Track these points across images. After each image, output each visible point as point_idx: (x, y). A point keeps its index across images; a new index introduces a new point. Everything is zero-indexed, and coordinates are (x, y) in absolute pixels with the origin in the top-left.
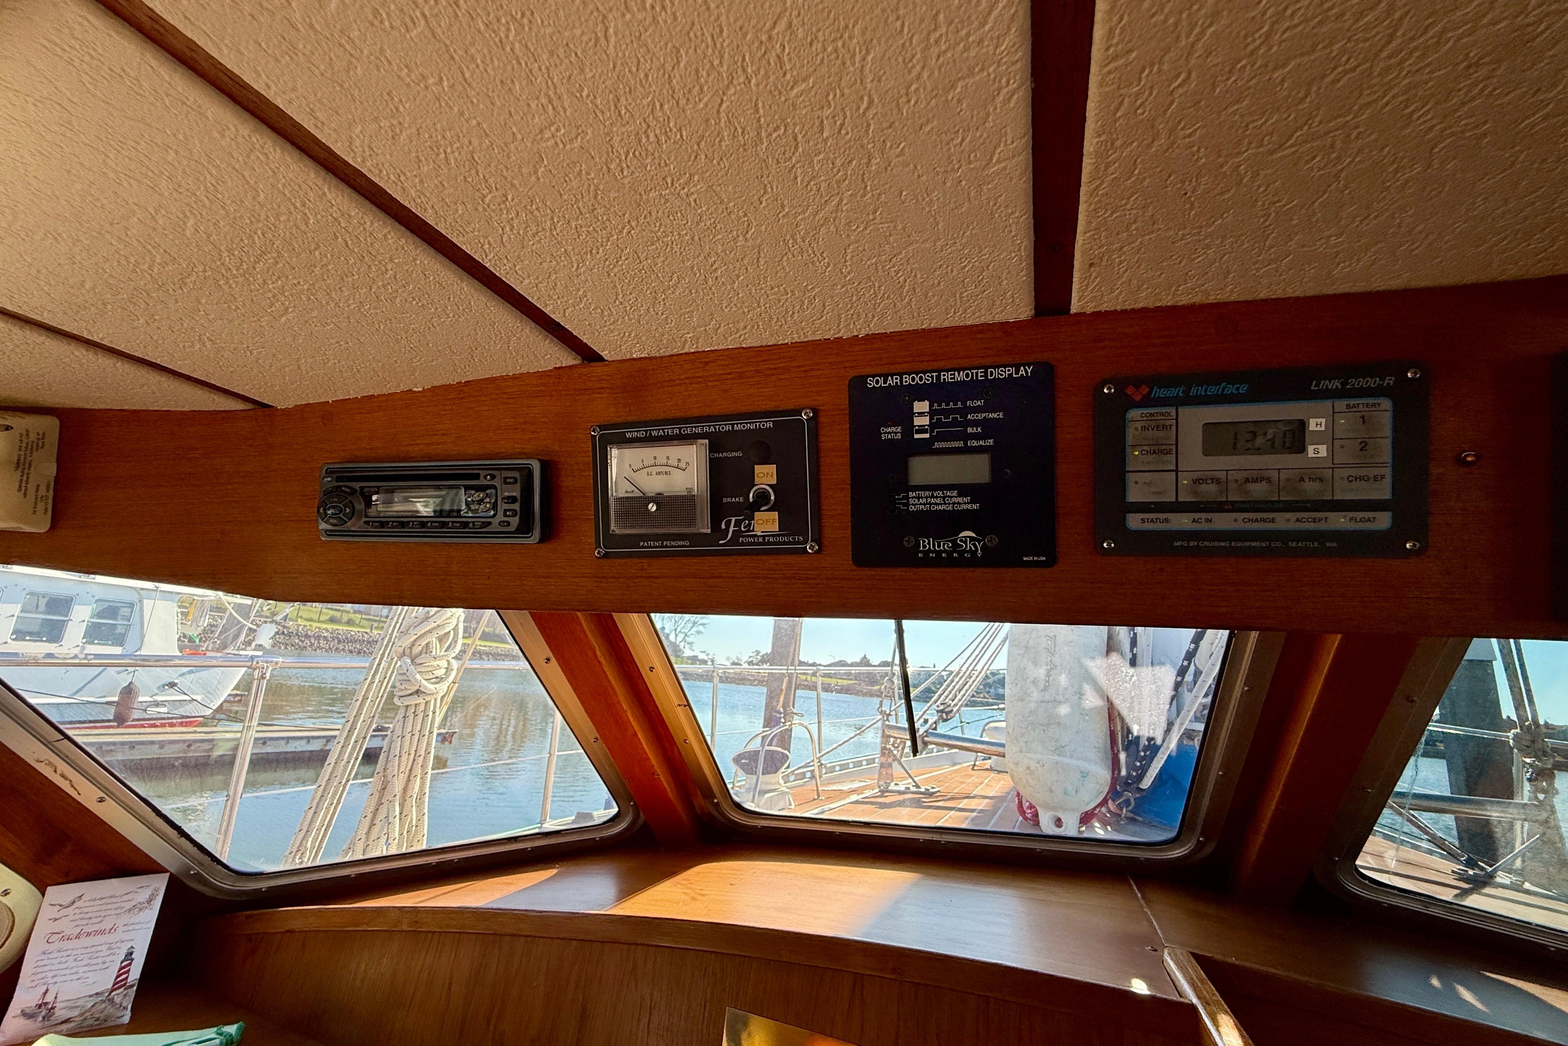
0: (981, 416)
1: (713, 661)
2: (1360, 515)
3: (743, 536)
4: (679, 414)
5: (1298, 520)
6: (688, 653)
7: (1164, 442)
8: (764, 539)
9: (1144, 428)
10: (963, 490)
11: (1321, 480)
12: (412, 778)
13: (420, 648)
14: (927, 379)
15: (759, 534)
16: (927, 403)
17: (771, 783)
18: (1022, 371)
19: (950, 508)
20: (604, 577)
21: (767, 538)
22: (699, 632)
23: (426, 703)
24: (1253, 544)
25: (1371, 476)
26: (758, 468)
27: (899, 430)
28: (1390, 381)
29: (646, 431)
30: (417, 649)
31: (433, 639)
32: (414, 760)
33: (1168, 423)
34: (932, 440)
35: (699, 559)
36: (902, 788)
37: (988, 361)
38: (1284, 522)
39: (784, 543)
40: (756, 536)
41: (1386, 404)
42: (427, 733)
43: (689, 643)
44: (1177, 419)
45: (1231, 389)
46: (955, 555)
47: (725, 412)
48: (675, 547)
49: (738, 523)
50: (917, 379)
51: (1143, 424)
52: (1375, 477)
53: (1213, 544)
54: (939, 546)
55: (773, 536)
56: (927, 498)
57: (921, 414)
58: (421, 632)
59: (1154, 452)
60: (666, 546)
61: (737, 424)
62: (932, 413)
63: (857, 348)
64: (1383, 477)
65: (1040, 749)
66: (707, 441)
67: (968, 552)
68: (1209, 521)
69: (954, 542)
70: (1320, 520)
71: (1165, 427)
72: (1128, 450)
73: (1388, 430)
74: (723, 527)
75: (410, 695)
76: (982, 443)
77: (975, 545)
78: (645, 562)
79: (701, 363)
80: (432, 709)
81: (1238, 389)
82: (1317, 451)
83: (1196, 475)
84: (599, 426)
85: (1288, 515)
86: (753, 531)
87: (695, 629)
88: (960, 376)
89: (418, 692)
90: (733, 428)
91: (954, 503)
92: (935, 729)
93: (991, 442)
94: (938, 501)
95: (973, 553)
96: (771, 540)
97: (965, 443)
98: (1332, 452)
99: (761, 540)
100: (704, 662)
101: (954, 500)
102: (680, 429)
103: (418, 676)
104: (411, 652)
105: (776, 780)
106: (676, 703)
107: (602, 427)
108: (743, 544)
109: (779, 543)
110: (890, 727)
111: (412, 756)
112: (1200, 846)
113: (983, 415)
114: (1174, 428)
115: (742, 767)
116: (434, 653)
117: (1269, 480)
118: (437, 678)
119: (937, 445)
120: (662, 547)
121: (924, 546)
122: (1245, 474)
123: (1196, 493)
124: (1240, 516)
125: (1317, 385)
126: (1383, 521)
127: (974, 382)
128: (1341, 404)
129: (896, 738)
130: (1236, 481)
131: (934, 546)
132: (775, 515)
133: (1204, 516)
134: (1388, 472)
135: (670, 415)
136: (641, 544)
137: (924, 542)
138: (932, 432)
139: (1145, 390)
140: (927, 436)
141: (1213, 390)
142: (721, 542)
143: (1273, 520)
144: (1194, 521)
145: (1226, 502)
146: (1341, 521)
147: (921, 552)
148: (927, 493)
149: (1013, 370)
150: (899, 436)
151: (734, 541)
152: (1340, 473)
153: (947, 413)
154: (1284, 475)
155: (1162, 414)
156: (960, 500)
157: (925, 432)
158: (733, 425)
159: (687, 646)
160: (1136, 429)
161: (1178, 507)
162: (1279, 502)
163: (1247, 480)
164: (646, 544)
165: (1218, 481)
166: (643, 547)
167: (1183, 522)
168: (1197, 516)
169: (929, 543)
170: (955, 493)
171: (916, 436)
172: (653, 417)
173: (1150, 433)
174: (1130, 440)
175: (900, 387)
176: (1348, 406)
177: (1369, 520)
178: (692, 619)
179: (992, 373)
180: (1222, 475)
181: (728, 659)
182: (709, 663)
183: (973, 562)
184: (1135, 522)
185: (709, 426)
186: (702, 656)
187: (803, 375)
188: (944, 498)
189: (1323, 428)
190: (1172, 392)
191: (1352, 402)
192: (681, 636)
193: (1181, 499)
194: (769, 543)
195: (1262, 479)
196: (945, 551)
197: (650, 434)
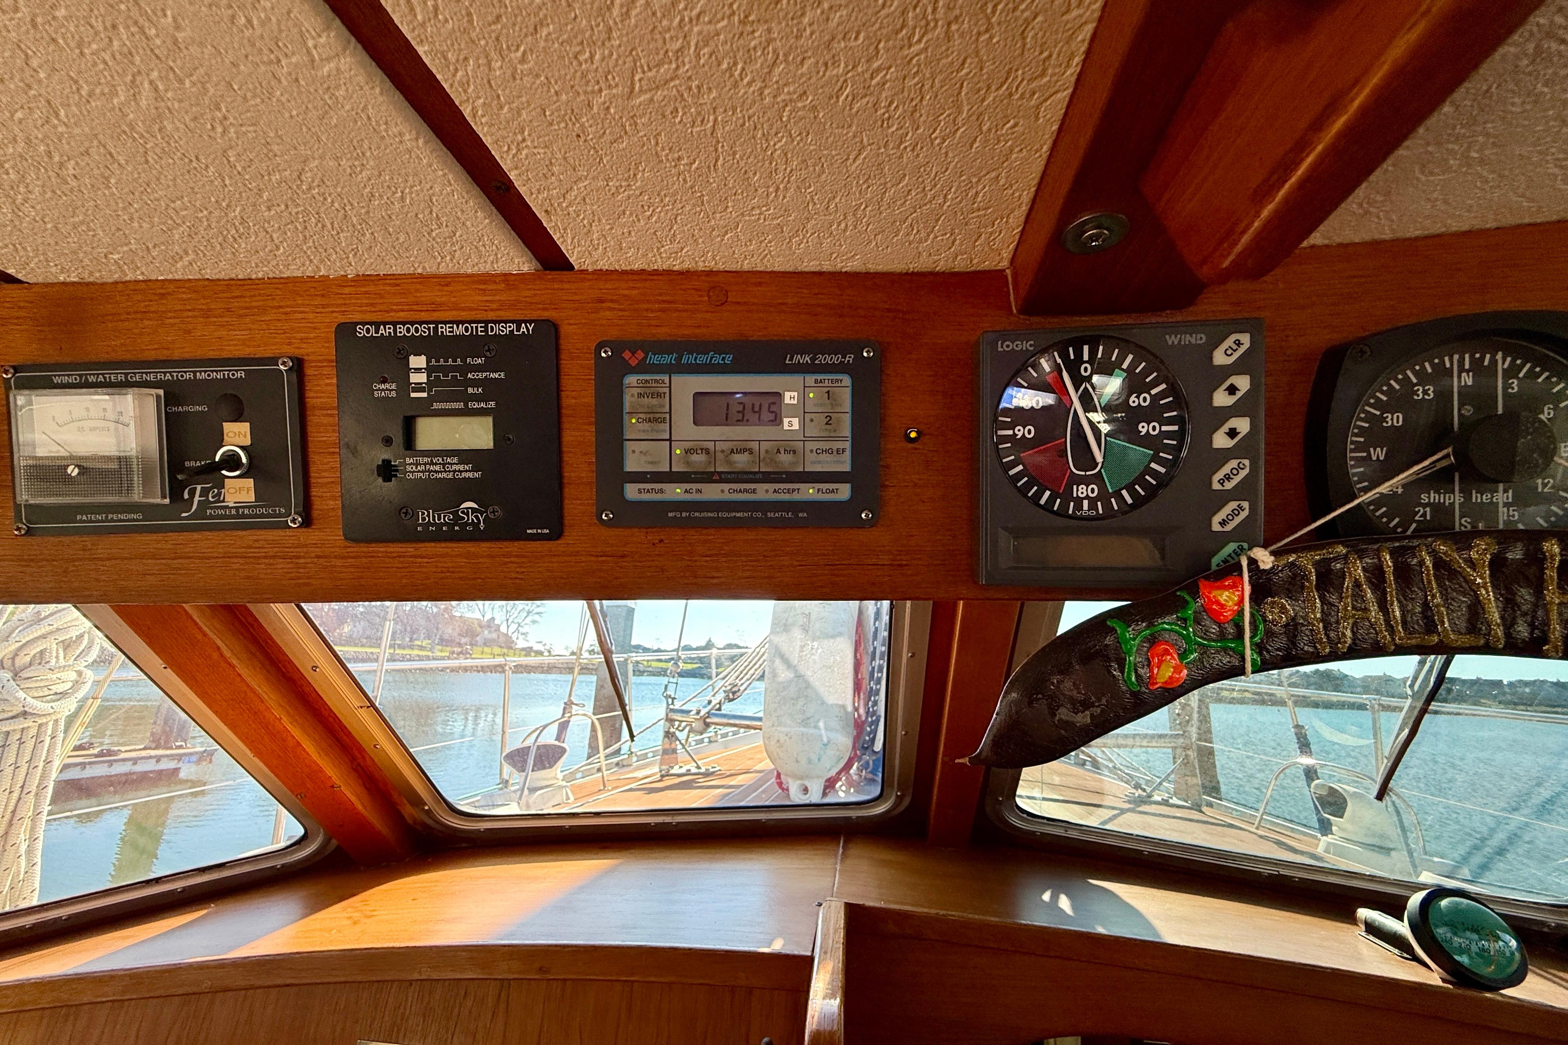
0: (481, 375)
1: (549, 652)
2: (824, 486)
3: (212, 508)
4: (128, 357)
5: (775, 491)
6: (521, 644)
7: (659, 410)
8: (237, 511)
9: (640, 395)
10: (465, 456)
11: (794, 452)
12: (15, 821)
13: (28, 659)
14: (424, 331)
15: (231, 505)
16: (423, 358)
17: (547, 779)
18: (523, 329)
19: (450, 476)
20: (32, 560)
21: (241, 511)
22: (534, 622)
23: (40, 725)
24: (738, 515)
25: (835, 449)
26: (228, 427)
27: (394, 386)
28: (850, 358)
29: (81, 376)
30: (21, 661)
31: (51, 644)
32: (20, 799)
33: (661, 390)
34: (430, 400)
35: (160, 536)
36: (683, 771)
37: (491, 315)
38: (764, 492)
39: (262, 516)
40: (227, 507)
41: (847, 380)
42: (41, 764)
43: (523, 634)
44: (670, 387)
45: (718, 359)
46: (457, 528)
47: (187, 356)
48: (124, 521)
49: (205, 492)
50: (412, 330)
51: (639, 390)
52: (838, 450)
53: (703, 515)
54: (439, 519)
55: (249, 507)
56: (425, 464)
57: (418, 370)
58: (28, 639)
59: (650, 421)
60: (112, 520)
61: (200, 372)
62: (429, 370)
63: (347, 290)
64: (844, 450)
65: (789, 722)
66: (161, 392)
67: (469, 524)
68: (699, 491)
69: (455, 514)
70: (794, 490)
71: (659, 395)
72: (626, 417)
73: (847, 406)
74: (186, 496)
75: (13, 718)
76: (482, 405)
77: (477, 517)
78: (88, 541)
79: (154, 294)
80: (49, 732)
81: (723, 359)
82: (791, 424)
83: (689, 445)
84: (14, 367)
85: (766, 486)
86: (223, 501)
87: (530, 618)
88: (460, 330)
89: (25, 714)
90: (195, 376)
91: (455, 471)
92: (719, 709)
93: (492, 404)
94: (437, 468)
95: (476, 525)
96: (246, 512)
97: (466, 405)
98: (803, 424)
99: (233, 512)
100: (539, 653)
101: (454, 467)
102: (126, 374)
103: (21, 694)
104: (13, 664)
105: (553, 775)
106: (357, 704)
107: (16, 369)
108: (211, 517)
109: (256, 516)
110: (672, 710)
111: (15, 795)
112: (899, 799)
113: (484, 374)
114: (667, 395)
115: (514, 765)
116: (53, 662)
117: (750, 451)
118: (56, 694)
119: (436, 406)
120: (107, 521)
121: (424, 519)
122: (729, 445)
123: (688, 463)
124: (726, 486)
125: (791, 360)
126: (844, 492)
127: (474, 337)
128: (810, 379)
129: (681, 721)
130: (723, 451)
131: (434, 517)
132: (250, 482)
133: (694, 486)
134: (848, 445)
135: (113, 357)
136: (79, 517)
137: (423, 514)
138: (430, 390)
139: (640, 355)
140: (425, 395)
141: (702, 359)
142: (184, 515)
143: (754, 491)
144: (686, 491)
145: (713, 473)
146: (810, 492)
147: (420, 525)
148: (426, 460)
149: (514, 326)
150: (394, 394)
151: (200, 513)
152: (810, 446)
153: (445, 370)
154: (765, 446)
155: (657, 381)
156: (461, 467)
157: (422, 390)
158: (195, 373)
159: (521, 637)
160: (632, 395)
161: (671, 477)
162: (759, 472)
163: (732, 451)
164: (84, 518)
165: (707, 451)
166: (81, 521)
167: (677, 492)
168: (688, 486)
169: (428, 516)
170: (455, 460)
171: (413, 395)
172: (93, 358)
173: (646, 401)
174: (627, 408)
175: (394, 339)
176: (816, 381)
177: (833, 491)
178: (527, 608)
179: (492, 328)
180: (710, 445)
181: (567, 648)
182: (546, 654)
183: (474, 535)
184: (632, 491)
185: (165, 373)
186: (537, 647)
187: (284, 317)
188: (444, 465)
189: (795, 402)
190: (667, 359)
191: (820, 377)
192: (513, 627)
193: (674, 470)
194: (244, 516)
195: (745, 450)
196: (446, 524)
197: (86, 379)
